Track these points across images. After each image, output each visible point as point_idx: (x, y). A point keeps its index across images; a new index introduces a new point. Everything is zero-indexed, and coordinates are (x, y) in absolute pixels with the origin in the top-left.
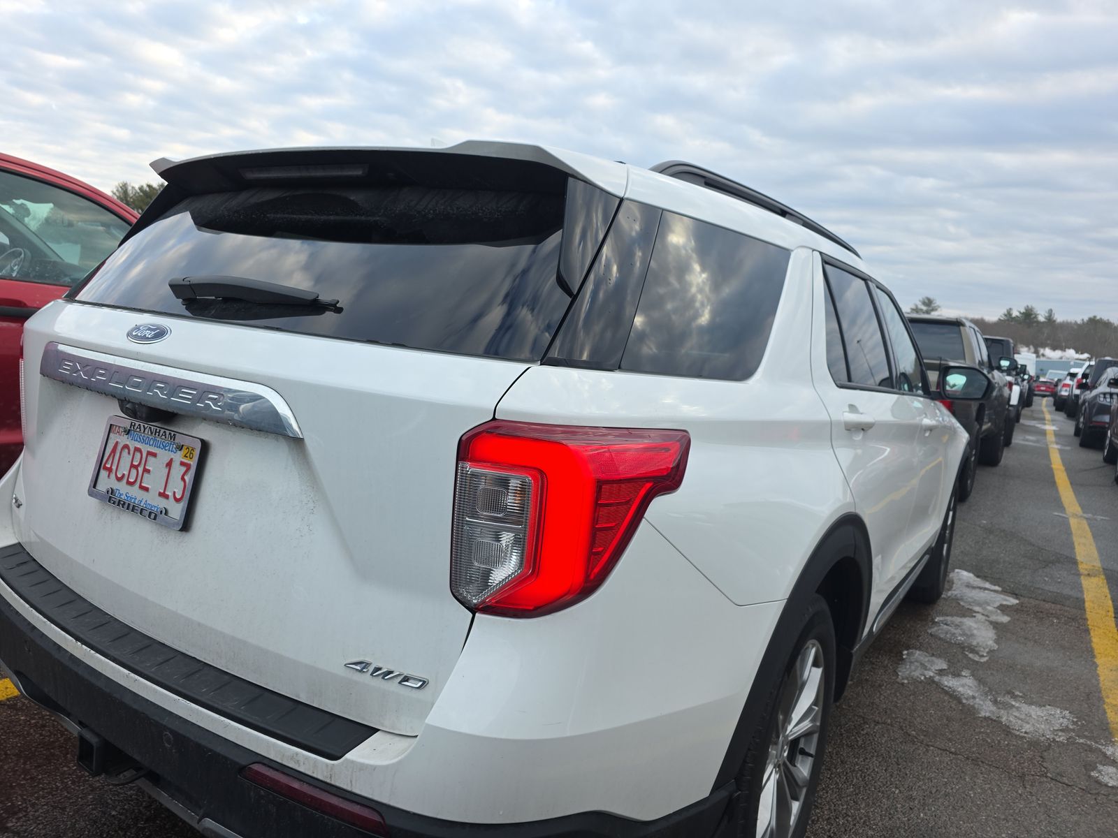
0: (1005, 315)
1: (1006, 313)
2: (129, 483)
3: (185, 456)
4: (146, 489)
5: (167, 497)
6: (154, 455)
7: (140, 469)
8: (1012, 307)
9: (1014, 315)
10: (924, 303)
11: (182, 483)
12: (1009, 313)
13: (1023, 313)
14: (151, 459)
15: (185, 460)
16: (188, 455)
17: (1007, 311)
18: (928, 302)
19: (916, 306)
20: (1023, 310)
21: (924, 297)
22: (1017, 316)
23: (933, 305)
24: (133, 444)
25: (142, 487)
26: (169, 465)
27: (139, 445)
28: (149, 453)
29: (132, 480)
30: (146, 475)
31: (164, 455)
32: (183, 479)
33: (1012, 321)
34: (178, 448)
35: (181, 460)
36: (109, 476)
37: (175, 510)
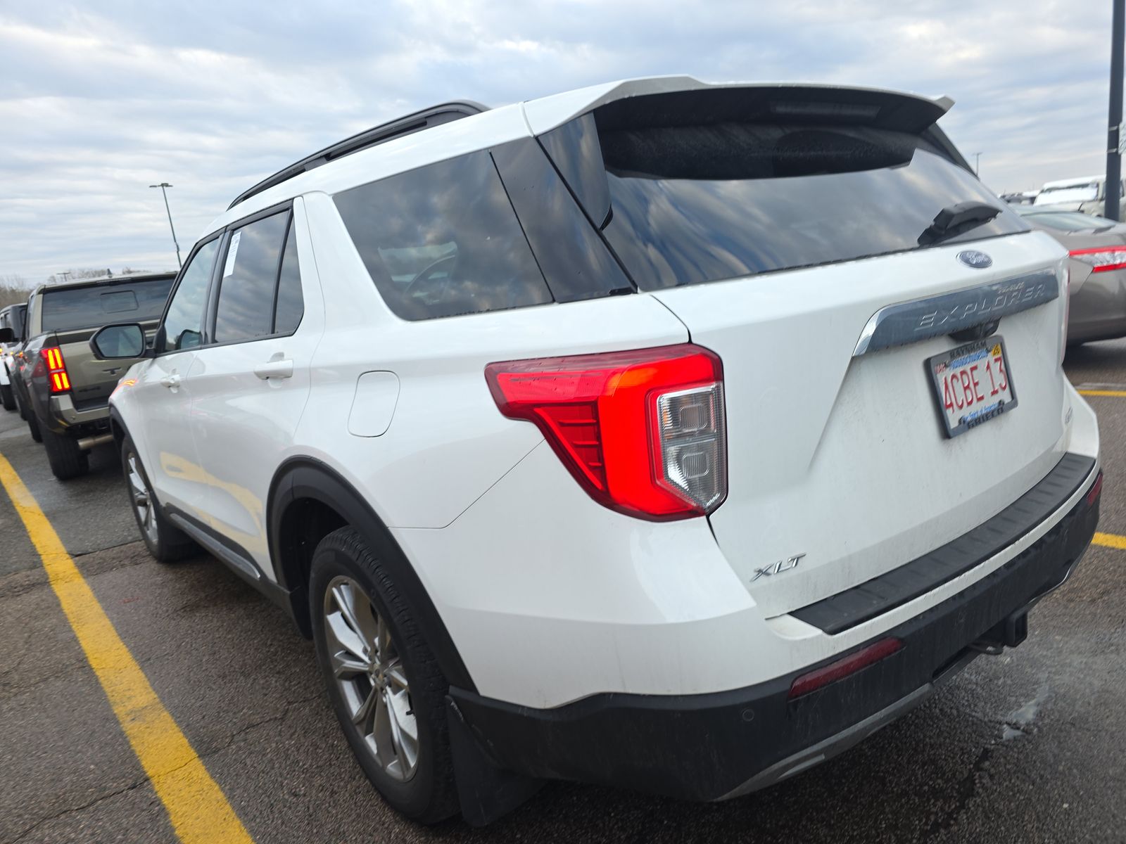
2: (968, 403)
3: (995, 354)
4: (983, 398)
5: (997, 392)
6: (976, 368)
7: (972, 386)
11: (1002, 375)
14: (974, 373)
15: (996, 356)
16: (996, 351)
25: (978, 399)
26: (988, 367)
27: (962, 369)
28: (971, 369)
29: (969, 399)
30: (977, 388)
31: (982, 364)
32: (1001, 370)
34: (988, 351)
35: (994, 358)
36: (953, 411)
37: (1006, 396)
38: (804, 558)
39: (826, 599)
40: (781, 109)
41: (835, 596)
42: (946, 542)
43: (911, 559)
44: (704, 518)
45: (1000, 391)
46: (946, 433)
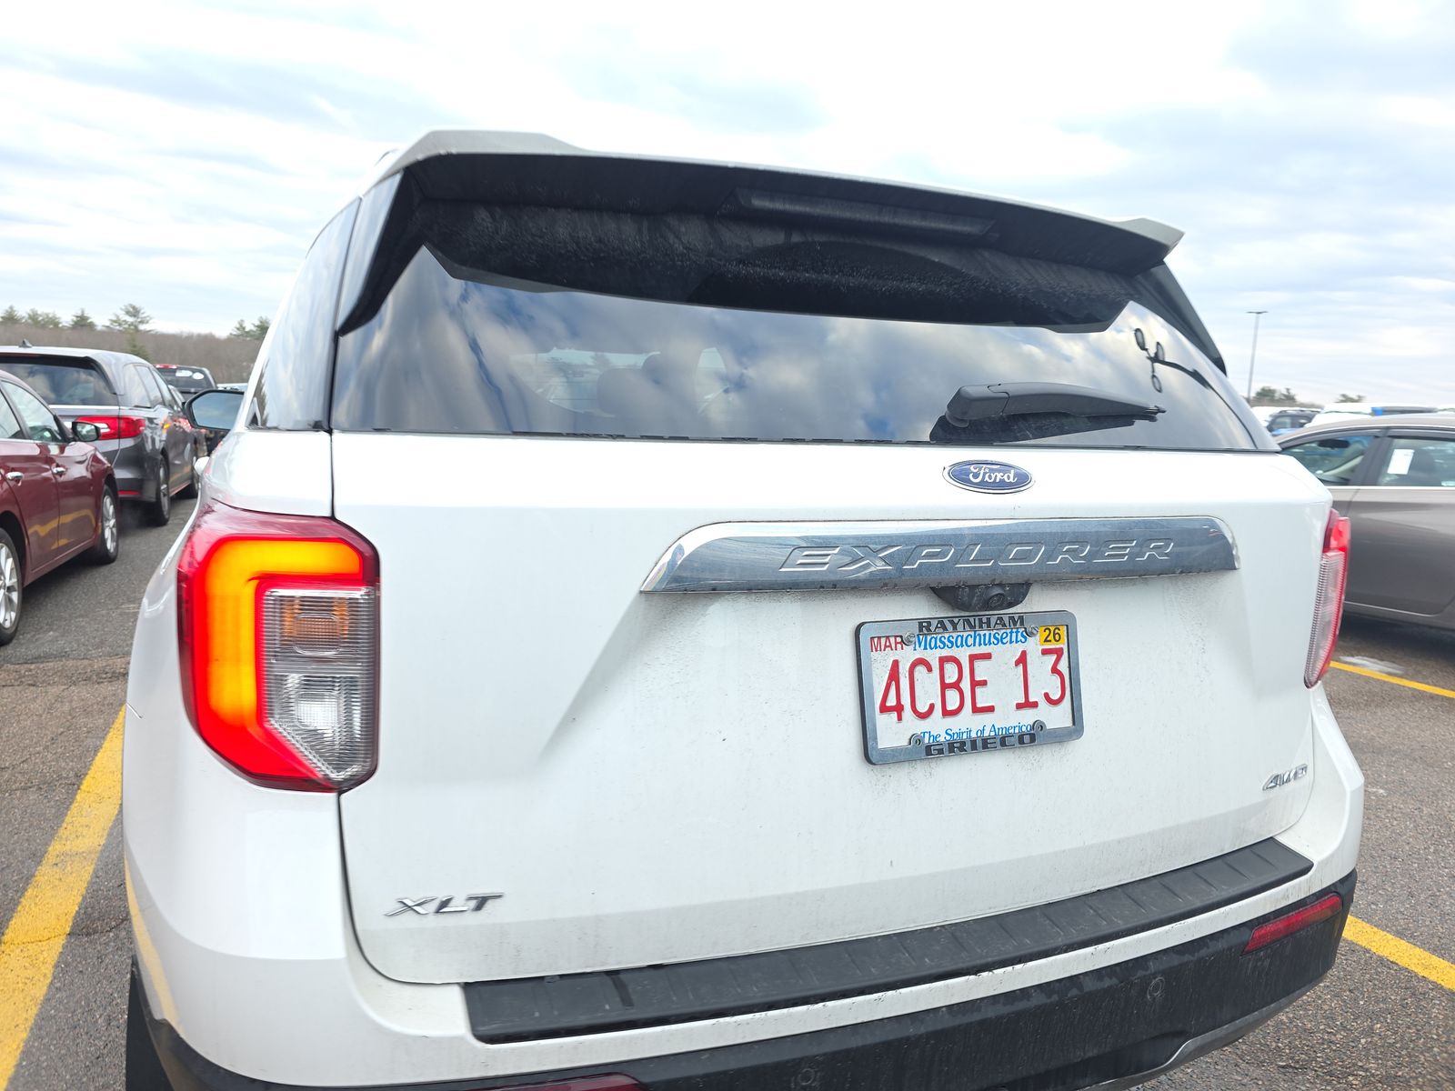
0: (238, 329)
1: (238, 326)
2: (946, 713)
3: (1046, 641)
4: (991, 709)
5: (1035, 705)
6: (987, 656)
7: (966, 685)
8: (244, 319)
9: (247, 329)
10: (128, 313)
11: (1057, 679)
12: (241, 328)
13: (258, 326)
14: (979, 664)
15: (1048, 646)
16: (1051, 637)
17: (239, 323)
18: (134, 312)
19: (118, 317)
20: (257, 323)
21: (126, 304)
22: (251, 331)
23: (141, 316)
24: (933, 656)
25: (976, 710)
26: (1022, 660)
27: (946, 652)
28: (973, 658)
29: (952, 705)
30: (979, 690)
31: (1006, 653)
32: (1055, 670)
33: (247, 336)
34: (1030, 634)
35: (1041, 648)
36: (900, 718)
37: (1057, 718)
38: (498, 900)
39: (542, 978)
40: (759, 203)
41: (562, 976)
42: (847, 937)
43: (752, 951)
44: (332, 796)
45: (1043, 703)
46: (870, 754)
